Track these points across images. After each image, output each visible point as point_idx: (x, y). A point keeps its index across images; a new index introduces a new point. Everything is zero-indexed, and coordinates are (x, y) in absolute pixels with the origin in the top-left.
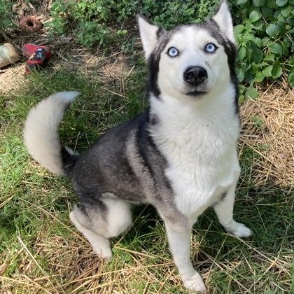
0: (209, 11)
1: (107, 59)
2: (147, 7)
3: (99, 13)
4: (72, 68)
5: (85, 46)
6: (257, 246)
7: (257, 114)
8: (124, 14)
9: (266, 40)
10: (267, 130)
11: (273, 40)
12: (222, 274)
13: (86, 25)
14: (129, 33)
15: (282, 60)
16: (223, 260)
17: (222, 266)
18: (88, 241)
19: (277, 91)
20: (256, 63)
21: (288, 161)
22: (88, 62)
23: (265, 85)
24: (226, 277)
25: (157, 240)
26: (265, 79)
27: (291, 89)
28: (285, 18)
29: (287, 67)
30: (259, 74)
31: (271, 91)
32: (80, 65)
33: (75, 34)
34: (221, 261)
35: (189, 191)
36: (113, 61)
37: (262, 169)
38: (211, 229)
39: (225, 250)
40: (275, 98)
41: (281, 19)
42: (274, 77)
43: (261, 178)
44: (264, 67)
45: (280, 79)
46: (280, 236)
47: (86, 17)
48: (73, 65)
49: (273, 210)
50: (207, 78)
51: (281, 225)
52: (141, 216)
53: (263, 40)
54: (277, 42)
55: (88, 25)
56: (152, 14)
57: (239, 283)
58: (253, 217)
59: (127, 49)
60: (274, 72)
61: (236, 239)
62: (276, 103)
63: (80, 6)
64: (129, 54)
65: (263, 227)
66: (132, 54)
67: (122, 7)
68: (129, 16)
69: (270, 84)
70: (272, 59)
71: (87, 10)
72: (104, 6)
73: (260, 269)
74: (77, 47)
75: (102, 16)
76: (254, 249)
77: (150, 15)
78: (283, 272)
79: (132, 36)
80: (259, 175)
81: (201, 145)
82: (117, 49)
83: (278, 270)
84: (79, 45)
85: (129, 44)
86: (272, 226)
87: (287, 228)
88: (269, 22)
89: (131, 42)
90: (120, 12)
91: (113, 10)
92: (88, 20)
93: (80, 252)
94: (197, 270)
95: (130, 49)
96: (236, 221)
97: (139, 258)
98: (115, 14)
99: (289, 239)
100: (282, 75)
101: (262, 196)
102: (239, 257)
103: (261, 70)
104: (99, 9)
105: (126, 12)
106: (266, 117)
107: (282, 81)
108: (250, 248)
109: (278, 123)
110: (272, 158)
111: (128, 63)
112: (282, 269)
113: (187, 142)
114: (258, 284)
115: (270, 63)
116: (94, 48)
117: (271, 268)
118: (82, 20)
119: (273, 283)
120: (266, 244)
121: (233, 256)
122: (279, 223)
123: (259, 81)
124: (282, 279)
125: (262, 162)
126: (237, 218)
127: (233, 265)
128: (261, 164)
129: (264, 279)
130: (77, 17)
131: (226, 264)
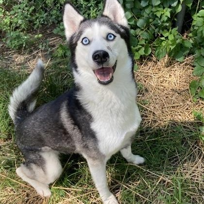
0: (97, 15)
1: (30, 56)
2: (54, 17)
3: (21, 25)
4: (5, 66)
5: (13, 49)
6: (149, 168)
7: (139, 81)
8: (38, 23)
9: (138, 30)
10: (147, 90)
11: (142, 30)
12: (128, 191)
13: (12, 34)
14: (44, 36)
15: (150, 42)
16: (128, 182)
17: (128, 186)
18: (32, 187)
19: (150, 64)
20: (134, 47)
21: (163, 108)
22: (16, 60)
23: (142, 61)
24: (131, 192)
25: (81, 177)
26: (141, 57)
27: (159, 61)
28: (148, 15)
29: (154, 47)
30: (136, 54)
31: (146, 64)
32: (11, 63)
33: (4, 42)
34: (127, 183)
35: (108, 137)
36: (34, 57)
37: (147, 117)
38: (117, 163)
39: (129, 174)
40: (149, 68)
41: (146, 15)
42: (147, 55)
43: (147, 123)
44: (139, 49)
45: (150, 55)
46: (163, 159)
47: (11, 28)
48: (6, 64)
49: (157, 143)
50: (109, 58)
51: (163, 152)
52: (69, 162)
53: (136, 31)
54: (146, 31)
55: (13, 34)
56: (58, 21)
57: (140, 195)
58: (145, 149)
59: (44, 48)
60: (146, 51)
61: (135, 166)
62: (150, 71)
63: (6, 21)
64: (46, 51)
65: (152, 155)
66: (48, 50)
67: (36, 19)
68: (42, 24)
69: (145, 59)
70: (143, 42)
71: (11, 23)
72: (23, 19)
73: (153, 183)
74: (7, 51)
75: (23, 26)
76: (147, 171)
77: (57, 22)
78: (168, 183)
79: (46, 38)
80: (145, 121)
81: (111, 102)
82: (36, 48)
83: (165, 181)
84: (8, 49)
85: (44, 44)
86: (157, 153)
87: (167, 153)
88: (138, 18)
89: (46, 43)
90: (35, 22)
91: (30, 22)
92: (12, 31)
93: (28, 195)
94: (111, 192)
95: (46, 47)
96: (134, 154)
97: (70, 192)
98: (32, 24)
99: (170, 160)
100: (151, 53)
101: (149, 134)
102: (138, 178)
103: (137, 51)
104: (20, 22)
105: (39, 22)
106: (145, 82)
107: (152, 56)
108: (145, 170)
109: (153, 85)
110: (152, 108)
111: (45, 57)
112: (167, 180)
113: (101, 101)
114: (152, 193)
115: (143, 45)
116: (20, 50)
117: (161, 181)
118: (9, 31)
119: (162, 191)
120: (155, 166)
121: (134, 178)
122: (162, 150)
123: (137, 58)
124: (168, 187)
125: (146, 112)
126: (134, 152)
127: (135, 184)
128: (145, 113)
129: (157, 189)
130: (5, 29)
131: (130, 184)
